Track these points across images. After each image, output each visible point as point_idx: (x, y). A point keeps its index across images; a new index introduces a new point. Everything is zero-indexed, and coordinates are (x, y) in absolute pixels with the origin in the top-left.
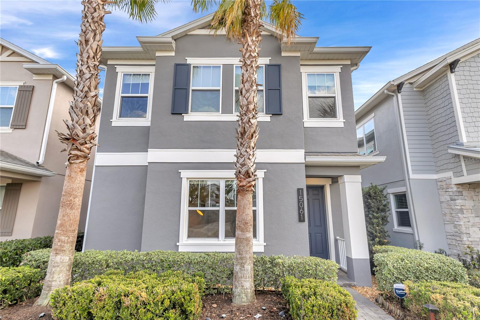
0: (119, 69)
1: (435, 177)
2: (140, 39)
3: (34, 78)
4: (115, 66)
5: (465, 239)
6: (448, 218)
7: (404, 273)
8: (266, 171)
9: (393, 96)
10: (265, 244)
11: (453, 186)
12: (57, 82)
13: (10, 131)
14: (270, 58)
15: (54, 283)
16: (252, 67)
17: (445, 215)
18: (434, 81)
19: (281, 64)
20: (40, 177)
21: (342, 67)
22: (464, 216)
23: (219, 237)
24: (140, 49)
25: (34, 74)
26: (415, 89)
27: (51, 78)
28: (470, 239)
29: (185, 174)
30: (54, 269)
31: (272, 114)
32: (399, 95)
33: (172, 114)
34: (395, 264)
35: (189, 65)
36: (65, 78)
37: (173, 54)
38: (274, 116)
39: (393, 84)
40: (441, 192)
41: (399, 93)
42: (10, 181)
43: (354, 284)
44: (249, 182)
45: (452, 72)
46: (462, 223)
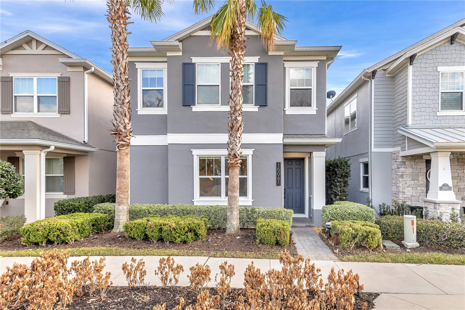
0: (138, 66)
1: (391, 150)
2: (153, 43)
3: (68, 70)
4: (135, 63)
5: (401, 196)
6: (394, 181)
7: (335, 216)
8: (254, 150)
9: (368, 81)
10: (253, 200)
11: (400, 158)
12: (87, 73)
13: (58, 116)
14: (259, 57)
15: (120, 221)
16: (238, 76)
17: (393, 179)
18: (400, 70)
19: (267, 63)
20: (87, 152)
21: (319, 62)
22: (404, 179)
23: (221, 196)
24: (153, 49)
25: (68, 66)
26: (387, 75)
27: (81, 69)
28: (404, 196)
29: (196, 153)
30: (119, 213)
31: (260, 106)
32: (373, 81)
33: (183, 106)
34: (330, 212)
35: (194, 64)
36: (93, 69)
37: (180, 54)
38: (261, 107)
39: (368, 72)
40: (393, 162)
41: (373, 79)
42: (66, 156)
43: (313, 225)
44: (236, 161)
45: (411, 65)
46: (400, 185)
